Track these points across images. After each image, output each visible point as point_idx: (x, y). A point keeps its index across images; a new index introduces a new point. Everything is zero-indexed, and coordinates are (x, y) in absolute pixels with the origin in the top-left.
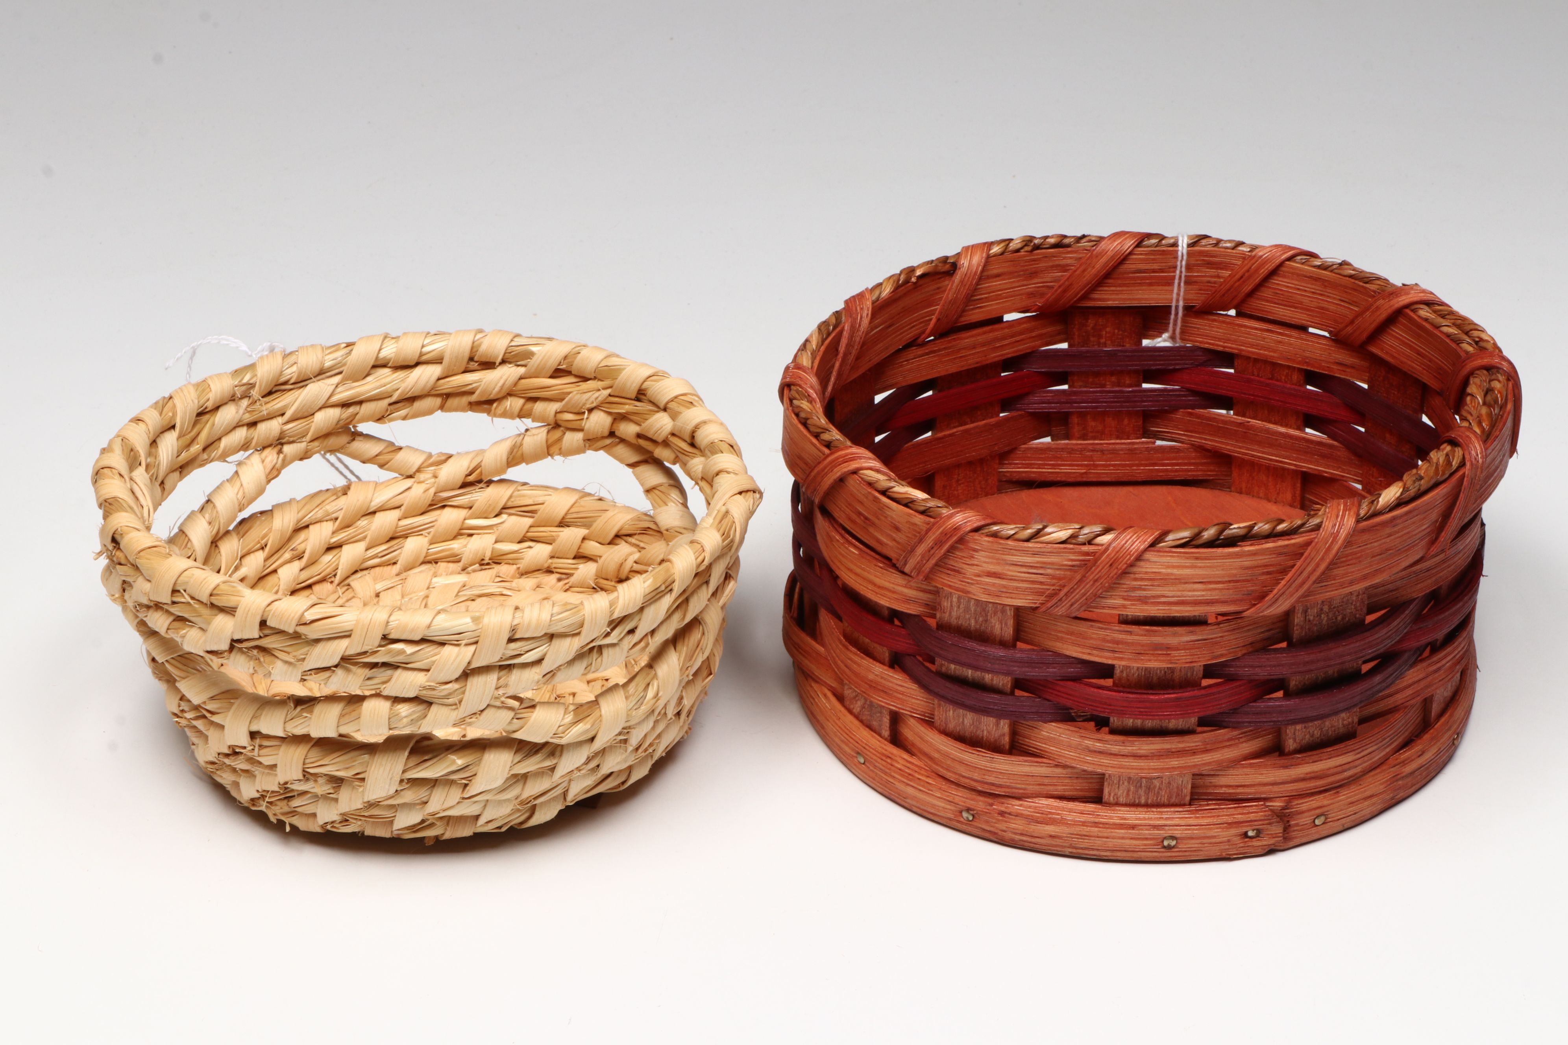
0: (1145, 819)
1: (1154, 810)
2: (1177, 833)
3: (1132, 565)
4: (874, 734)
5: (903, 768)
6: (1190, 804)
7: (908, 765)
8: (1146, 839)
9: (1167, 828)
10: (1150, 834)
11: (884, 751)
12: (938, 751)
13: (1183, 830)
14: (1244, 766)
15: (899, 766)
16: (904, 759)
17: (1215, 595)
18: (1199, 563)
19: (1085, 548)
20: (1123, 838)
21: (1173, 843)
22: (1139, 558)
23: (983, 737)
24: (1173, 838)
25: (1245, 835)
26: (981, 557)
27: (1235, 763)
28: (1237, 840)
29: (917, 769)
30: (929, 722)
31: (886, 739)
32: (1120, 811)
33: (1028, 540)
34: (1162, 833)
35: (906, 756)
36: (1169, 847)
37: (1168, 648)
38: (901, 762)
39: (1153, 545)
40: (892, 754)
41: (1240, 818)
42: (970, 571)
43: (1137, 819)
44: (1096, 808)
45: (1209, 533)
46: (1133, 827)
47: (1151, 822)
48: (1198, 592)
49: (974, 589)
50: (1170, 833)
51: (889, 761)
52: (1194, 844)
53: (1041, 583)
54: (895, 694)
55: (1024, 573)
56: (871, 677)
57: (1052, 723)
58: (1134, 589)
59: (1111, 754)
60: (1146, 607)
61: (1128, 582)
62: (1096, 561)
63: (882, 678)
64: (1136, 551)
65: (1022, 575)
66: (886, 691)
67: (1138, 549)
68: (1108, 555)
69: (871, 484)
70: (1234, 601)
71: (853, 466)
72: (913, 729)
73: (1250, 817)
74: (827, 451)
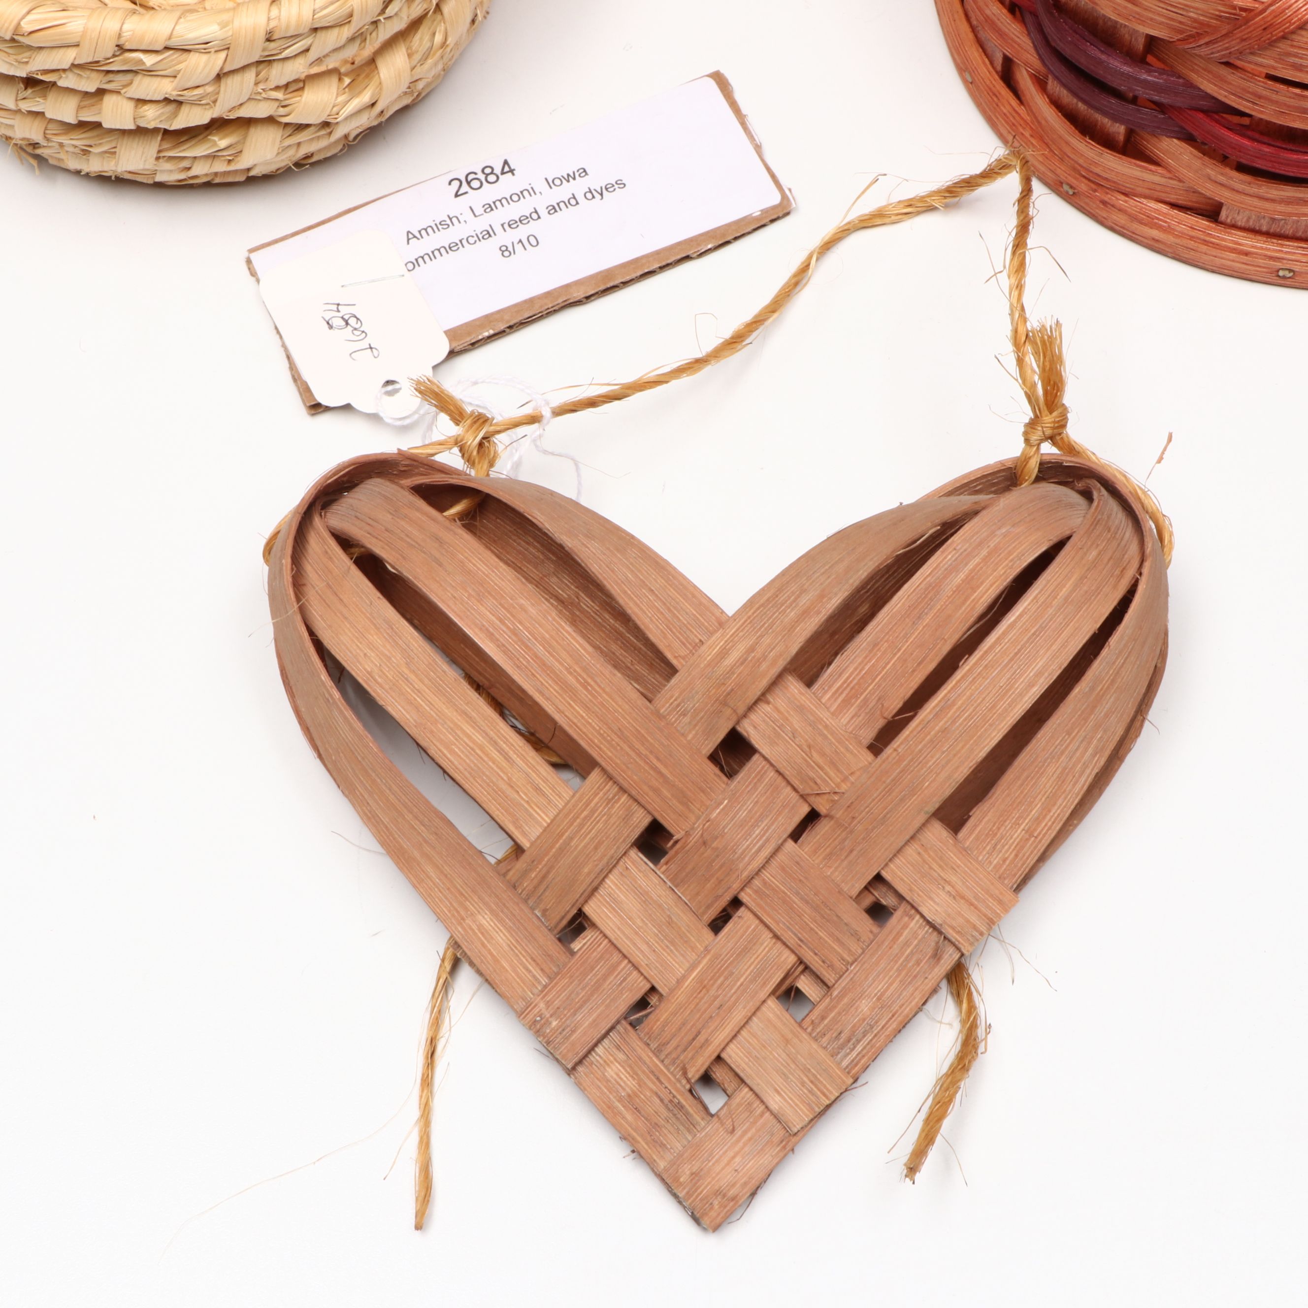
0: (1262, 248)
1: (1275, 241)
2: (1296, 268)
4: (986, 60)
5: (1008, 114)
7: (1014, 114)
8: (1260, 267)
9: (1285, 261)
10: (1264, 263)
11: (991, 86)
12: (1046, 121)
13: (1303, 266)
15: (1005, 111)
16: (1011, 105)
20: (1233, 261)
21: (1291, 274)
23: (1096, 125)
24: (1290, 270)
29: (1022, 122)
30: (1041, 83)
31: (997, 72)
32: (1235, 235)
34: (1278, 265)
35: (1014, 102)
38: (1008, 107)
40: (1000, 93)
43: (1253, 247)
44: (1209, 226)
46: (1247, 254)
47: (1269, 253)
50: (1287, 266)
51: (995, 99)
53: (1181, 22)
54: (1010, 41)
55: (1163, 8)
56: (988, 12)
57: (1175, 140)
58: (1289, 54)
59: (1234, 190)
60: (1299, 74)
61: (1283, 46)
62: (1247, 21)
63: (999, 20)
64: (1299, 19)
65: (1160, 9)
66: (1001, 34)
67: (1302, 18)
68: (1263, 18)
72: (1025, 81)
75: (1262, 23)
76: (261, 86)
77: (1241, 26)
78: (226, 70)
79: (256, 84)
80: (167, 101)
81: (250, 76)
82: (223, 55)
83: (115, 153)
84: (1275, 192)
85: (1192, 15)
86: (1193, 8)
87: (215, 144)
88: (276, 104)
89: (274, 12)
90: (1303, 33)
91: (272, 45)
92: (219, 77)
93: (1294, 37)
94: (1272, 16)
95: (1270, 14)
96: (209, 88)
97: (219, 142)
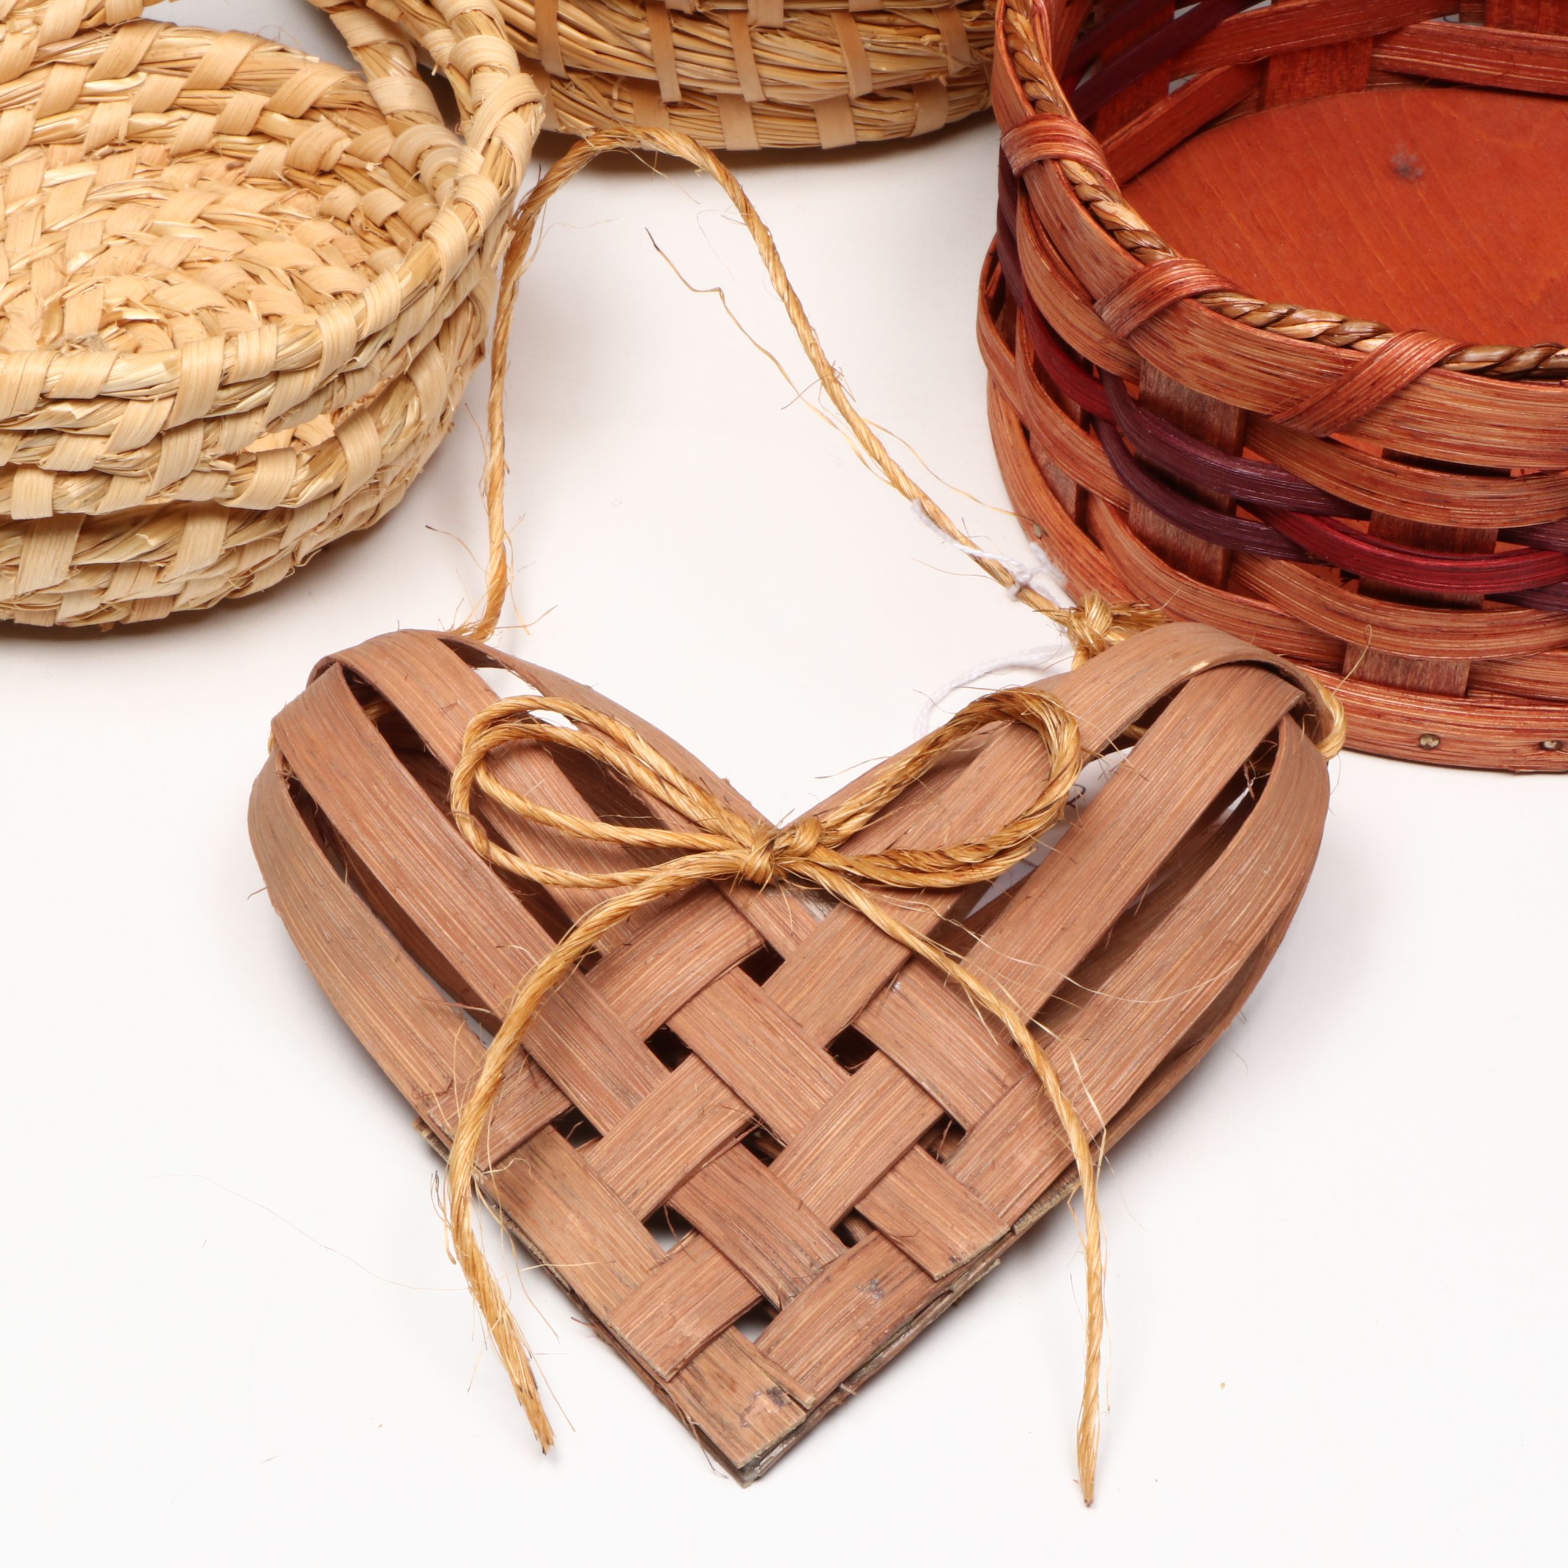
0: (1397, 707)
1: (1413, 696)
2: (1441, 732)
3: (1405, 388)
4: (1058, 504)
5: (1085, 564)
6: (1466, 696)
7: (1092, 562)
8: (1397, 733)
9: (1427, 723)
10: (1401, 728)
11: (1064, 533)
12: (1130, 560)
13: (1449, 729)
14: (1547, 658)
15: (1081, 561)
16: (1088, 552)
17: (1521, 446)
18: (1502, 401)
19: (1345, 354)
20: (1364, 726)
21: (1435, 743)
22: (1416, 381)
23: (1188, 556)
24: (1434, 737)
25: (1541, 746)
26: (1196, 334)
27: (1537, 653)
28: (1527, 752)
29: (1101, 571)
30: (1122, 514)
31: (1070, 516)
32: (1364, 689)
33: (1262, 327)
34: (1419, 729)
35: (1091, 548)
36: (1428, 748)
37: (1448, 502)
38: (1084, 555)
39: (1439, 364)
40: (1074, 540)
41: (1534, 725)
42: (1182, 350)
43: (1386, 705)
44: (1331, 680)
45: (1528, 358)
46: (1379, 715)
47: (1406, 713)
48: (1497, 439)
49: (1185, 373)
50: (1430, 731)
51: (1069, 548)
52: (1464, 749)
53: (1276, 387)
54: (1084, 466)
55: (1254, 369)
56: (1056, 433)
57: (1282, 562)
58: (1405, 419)
59: (1356, 620)
60: (1419, 446)
61: (1397, 409)
62: (1353, 375)
63: (1069, 439)
64: (1413, 370)
65: (1251, 371)
66: (1073, 458)
67: (1415, 368)
68: (1371, 370)
69: (1073, 185)
70: (1549, 457)
71: (1057, 149)
72: (1103, 517)
73: (1551, 725)
74: (1030, 111)
75: (1370, 376)
76: (208, 454)
77: (1345, 383)
78: (171, 425)
79: (204, 449)
80: (94, 473)
81: (196, 437)
82: (168, 403)
83: (16, 567)
84: (1406, 620)
85: (1288, 374)
86: (1289, 365)
87: (145, 543)
88: (224, 479)
89: (230, 351)
90: (1419, 388)
91: (225, 394)
92: (159, 437)
93: (1408, 394)
94: (1380, 368)
95: (1379, 365)
96: (147, 453)
97: (149, 540)
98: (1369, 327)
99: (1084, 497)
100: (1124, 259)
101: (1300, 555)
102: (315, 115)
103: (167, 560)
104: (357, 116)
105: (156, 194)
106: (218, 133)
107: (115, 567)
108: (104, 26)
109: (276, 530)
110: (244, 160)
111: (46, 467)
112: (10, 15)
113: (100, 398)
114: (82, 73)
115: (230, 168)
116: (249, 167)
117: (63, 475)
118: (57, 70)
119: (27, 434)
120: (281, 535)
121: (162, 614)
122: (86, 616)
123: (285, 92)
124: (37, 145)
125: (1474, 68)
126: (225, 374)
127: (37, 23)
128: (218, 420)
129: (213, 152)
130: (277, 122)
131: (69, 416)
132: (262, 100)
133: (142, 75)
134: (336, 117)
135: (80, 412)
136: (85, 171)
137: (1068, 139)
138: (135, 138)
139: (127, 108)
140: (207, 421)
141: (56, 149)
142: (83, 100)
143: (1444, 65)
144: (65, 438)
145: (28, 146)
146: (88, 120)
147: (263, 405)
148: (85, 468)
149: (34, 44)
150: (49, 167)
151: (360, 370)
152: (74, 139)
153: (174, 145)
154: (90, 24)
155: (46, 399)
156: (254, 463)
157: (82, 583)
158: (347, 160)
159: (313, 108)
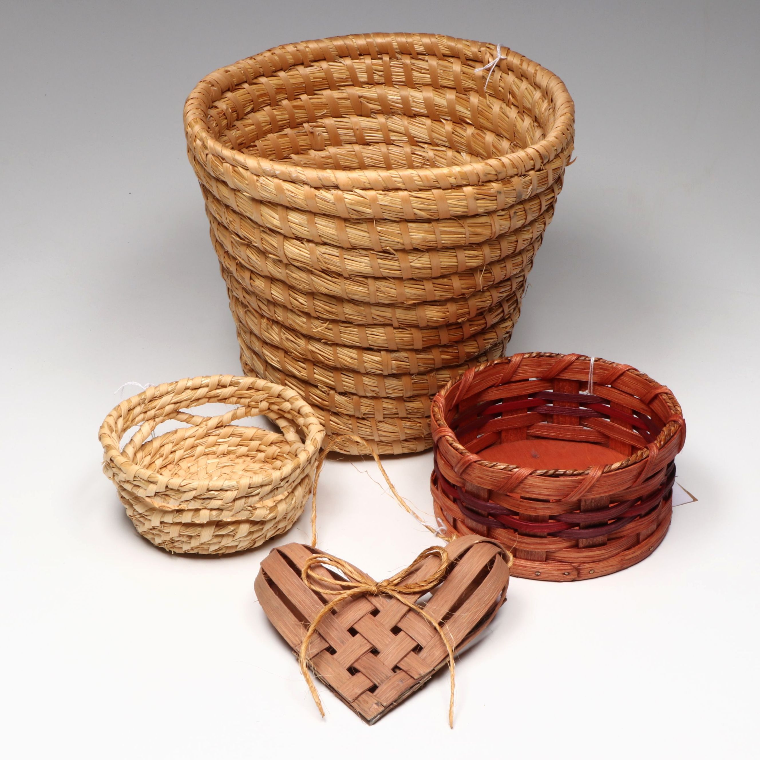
0: (529, 565)
1: (533, 562)
2: (540, 571)
3: (523, 480)
4: (449, 524)
6: (546, 561)
10: (531, 570)
13: (542, 570)
14: (564, 551)
16: (455, 534)
17: (551, 493)
18: (546, 482)
19: (510, 473)
20: (522, 570)
21: (539, 574)
22: (526, 478)
24: (539, 572)
25: (564, 574)
26: (476, 471)
27: (561, 549)
28: (561, 575)
30: (463, 522)
31: (452, 526)
33: (491, 467)
34: (535, 570)
35: (457, 532)
36: (537, 575)
37: (536, 508)
39: (531, 474)
40: (453, 531)
41: (562, 568)
42: (473, 475)
43: (527, 564)
45: (551, 472)
46: (525, 567)
47: (531, 566)
48: (546, 492)
49: (474, 481)
50: (538, 570)
52: (546, 575)
53: (495, 482)
54: (454, 512)
55: (489, 478)
56: (447, 504)
57: (500, 529)
58: (524, 488)
61: (522, 485)
62: (511, 477)
64: (525, 475)
66: (451, 510)
68: (515, 476)
69: (447, 441)
70: (558, 496)
71: (444, 434)
72: (460, 525)
73: (566, 568)
74: (438, 427)
75: (515, 478)
76: (246, 505)
78: (237, 497)
79: (245, 504)
80: (218, 509)
81: (243, 501)
82: (237, 491)
84: (529, 541)
85: (497, 479)
86: (497, 476)
87: (230, 529)
88: (249, 512)
89: (251, 479)
90: (527, 480)
91: (249, 490)
92: (234, 500)
96: (231, 504)
97: (231, 528)
98: (515, 466)
99: (455, 520)
100: (459, 455)
101: (504, 526)
102: (272, 445)
103: (235, 534)
104: (282, 444)
105: (233, 465)
106: (248, 451)
107: (223, 536)
108: (222, 426)
109: (261, 527)
110: (254, 457)
111: (208, 508)
112: (200, 424)
113: (221, 490)
114: (216, 437)
115: (251, 459)
116: (256, 459)
117: (211, 510)
118: (211, 437)
119: (204, 499)
120: (262, 529)
121: (233, 551)
122: (215, 551)
123: (265, 439)
124: (205, 455)
125: (551, 434)
126: (250, 485)
127: (206, 425)
128: (248, 497)
129: (248, 456)
130: (263, 447)
131: (214, 494)
132: (259, 442)
133: (231, 438)
134: (277, 445)
135: (216, 493)
136: (217, 460)
137: (446, 432)
138: (229, 453)
139: (227, 445)
140: (246, 497)
141: (210, 456)
142: (216, 444)
143: (544, 433)
144: (213, 500)
145: (203, 455)
146: (218, 449)
147: (258, 494)
148: (216, 508)
149: (206, 430)
150: (208, 459)
151: (281, 487)
152: (214, 453)
153: (238, 454)
154: (219, 425)
155: (209, 490)
156: (256, 509)
157: (216, 540)
158: (279, 454)
159: (272, 443)
